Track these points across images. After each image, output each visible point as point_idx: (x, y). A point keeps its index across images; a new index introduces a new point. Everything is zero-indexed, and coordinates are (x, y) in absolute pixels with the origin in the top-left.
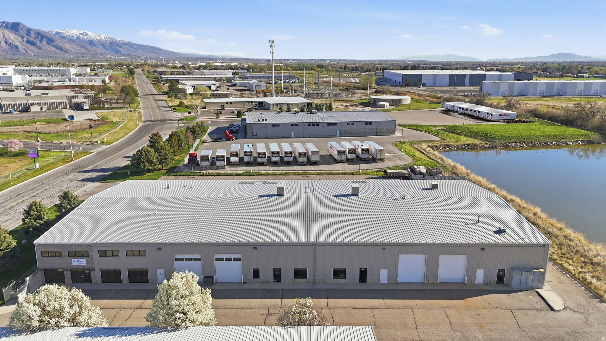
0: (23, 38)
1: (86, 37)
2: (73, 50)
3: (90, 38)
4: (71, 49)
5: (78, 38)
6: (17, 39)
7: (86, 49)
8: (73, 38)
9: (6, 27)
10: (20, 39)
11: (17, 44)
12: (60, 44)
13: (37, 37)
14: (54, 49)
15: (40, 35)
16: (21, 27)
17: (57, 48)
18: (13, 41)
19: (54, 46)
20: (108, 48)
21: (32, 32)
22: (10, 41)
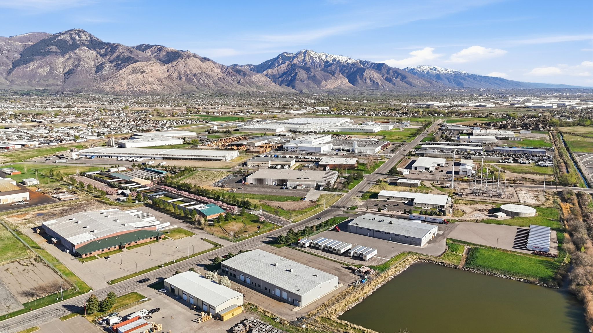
0: (383, 76)
1: (434, 72)
2: (420, 85)
3: (438, 73)
4: (419, 84)
5: (428, 73)
6: (379, 77)
7: (432, 83)
8: (424, 73)
9: (373, 68)
10: (381, 77)
11: (378, 81)
12: (411, 80)
13: (394, 75)
14: (405, 84)
15: (397, 73)
16: (384, 66)
17: (408, 84)
18: (376, 79)
19: (405, 82)
20: (452, 81)
21: (391, 71)
22: (374, 79)
